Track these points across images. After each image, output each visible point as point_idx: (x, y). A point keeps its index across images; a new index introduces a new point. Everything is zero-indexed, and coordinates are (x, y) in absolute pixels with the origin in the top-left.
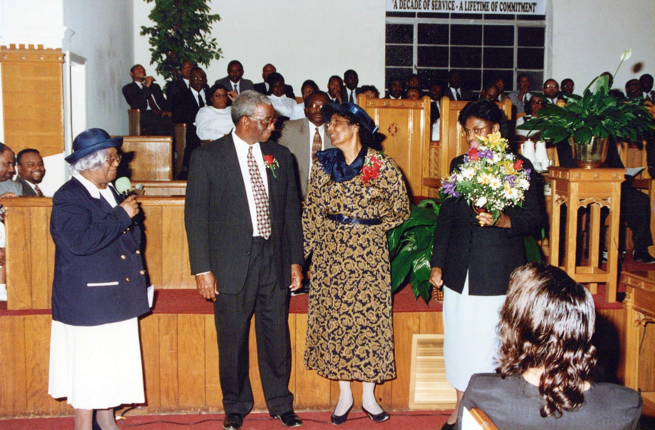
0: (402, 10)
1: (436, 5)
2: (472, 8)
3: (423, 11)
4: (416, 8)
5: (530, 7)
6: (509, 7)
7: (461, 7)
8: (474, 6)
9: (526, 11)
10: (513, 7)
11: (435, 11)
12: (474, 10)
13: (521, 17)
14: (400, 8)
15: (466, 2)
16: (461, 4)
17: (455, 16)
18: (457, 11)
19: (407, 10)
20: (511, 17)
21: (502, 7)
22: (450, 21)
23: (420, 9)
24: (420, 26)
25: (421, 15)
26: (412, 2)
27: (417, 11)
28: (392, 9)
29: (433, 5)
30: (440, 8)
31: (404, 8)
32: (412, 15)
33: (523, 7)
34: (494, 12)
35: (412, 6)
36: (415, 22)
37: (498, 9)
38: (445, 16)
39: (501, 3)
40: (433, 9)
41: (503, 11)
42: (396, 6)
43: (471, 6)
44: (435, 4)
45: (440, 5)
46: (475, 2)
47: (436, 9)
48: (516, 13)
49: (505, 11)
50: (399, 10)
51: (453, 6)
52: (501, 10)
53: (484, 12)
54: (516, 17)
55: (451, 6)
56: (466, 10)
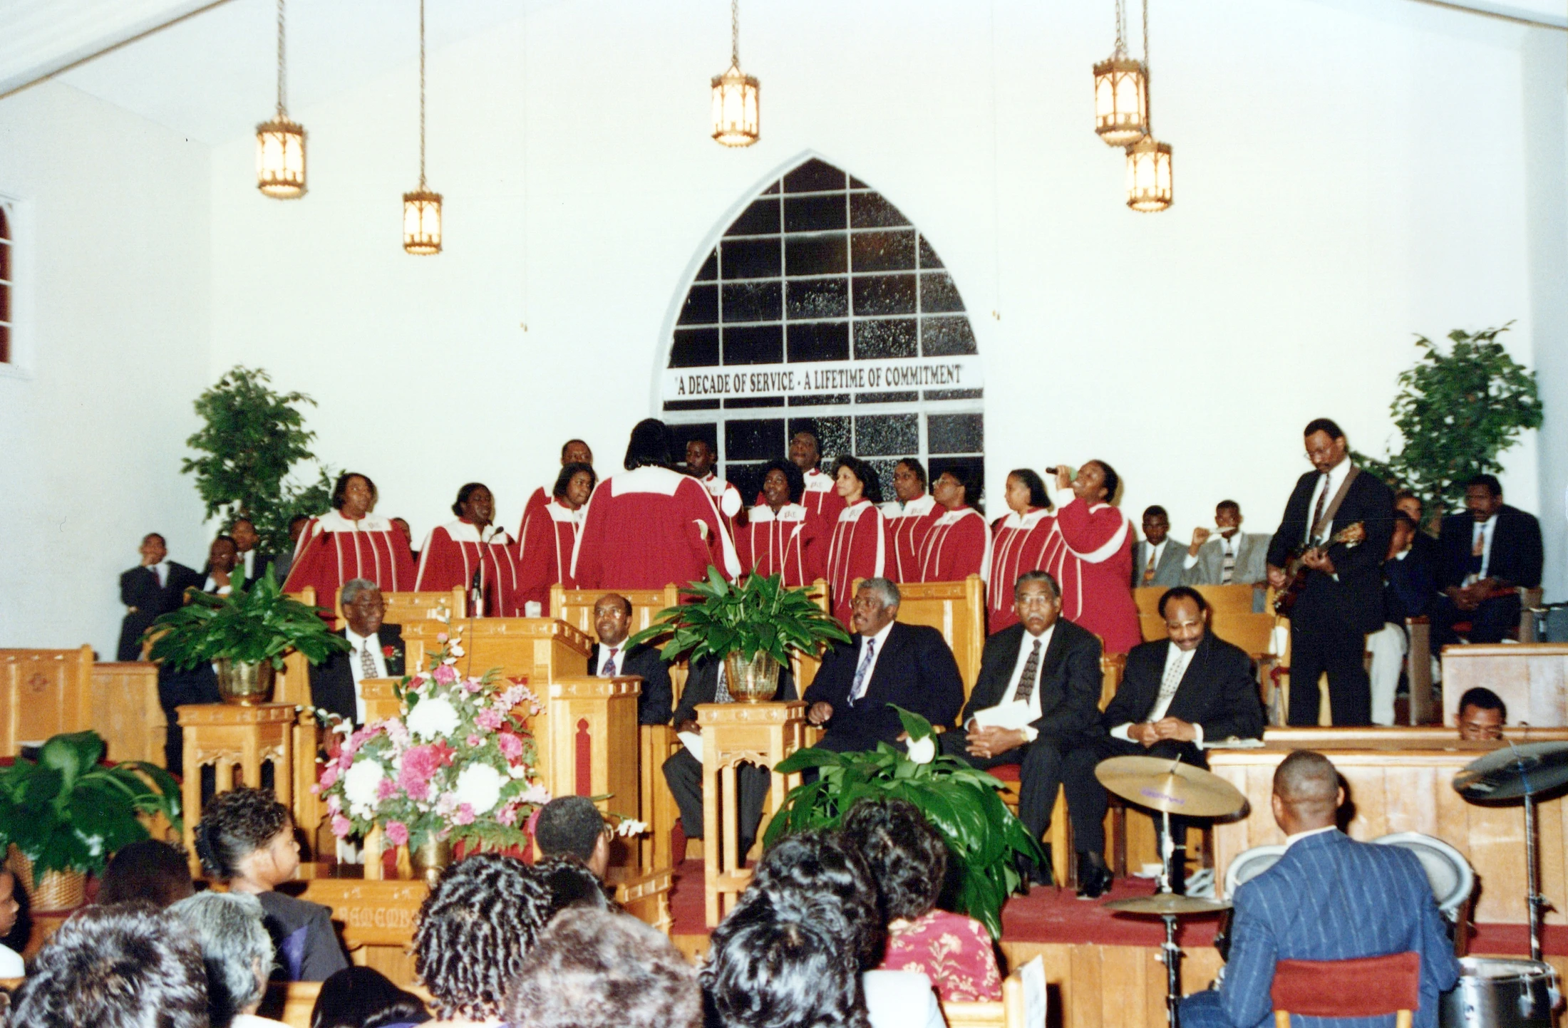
0: (695, 397)
1: (759, 382)
2: (830, 384)
3: (733, 395)
4: (720, 391)
5: (950, 373)
6: (905, 376)
7: (808, 383)
8: (834, 379)
9: (943, 382)
10: (914, 375)
11: (757, 394)
12: (834, 387)
13: (932, 396)
14: (691, 393)
15: (816, 373)
16: (807, 376)
17: (795, 401)
18: (800, 391)
19: (703, 396)
20: (910, 397)
21: (890, 379)
22: (786, 413)
23: (727, 391)
24: (730, 425)
25: (731, 404)
26: (713, 380)
27: (722, 396)
28: (675, 396)
29: (753, 383)
30: (766, 388)
31: (698, 392)
32: (713, 404)
33: (934, 375)
34: (875, 390)
35: (713, 387)
36: (720, 417)
37: (882, 381)
38: (778, 402)
39: (888, 369)
40: (753, 390)
41: (893, 384)
42: (682, 389)
43: (828, 379)
44: (755, 380)
45: (766, 382)
46: (833, 372)
47: (758, 390)
48: (920, 389)
49: (896, 384)
50: (687, 397)
51: (790, 381)
52: (889, 384)
53: (853, 391)
54: (921, 396)
55: (786, 382)
56: (817, 387)
